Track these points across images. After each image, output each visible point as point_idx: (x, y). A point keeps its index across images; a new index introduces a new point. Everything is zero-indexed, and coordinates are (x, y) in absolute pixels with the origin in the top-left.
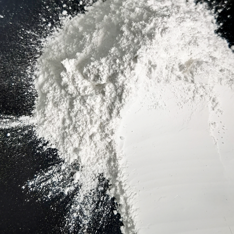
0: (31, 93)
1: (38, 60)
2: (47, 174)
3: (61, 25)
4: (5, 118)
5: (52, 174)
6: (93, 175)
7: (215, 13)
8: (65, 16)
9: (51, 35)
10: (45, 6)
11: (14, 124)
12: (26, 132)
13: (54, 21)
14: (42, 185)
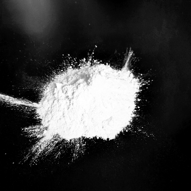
0: (42, 95)
1: (51, 83)
2: (34, 127)
3: (67, 72)
4: (28, 102)
5: (36, 128)
6: (52, 134)
7: (141, 84)
8: (70, 68)
9: (61, 75)
10: (64, 62)
11: (30, 105)
12: (33, 109)
13: (65, 69)
14: (30, 131)
